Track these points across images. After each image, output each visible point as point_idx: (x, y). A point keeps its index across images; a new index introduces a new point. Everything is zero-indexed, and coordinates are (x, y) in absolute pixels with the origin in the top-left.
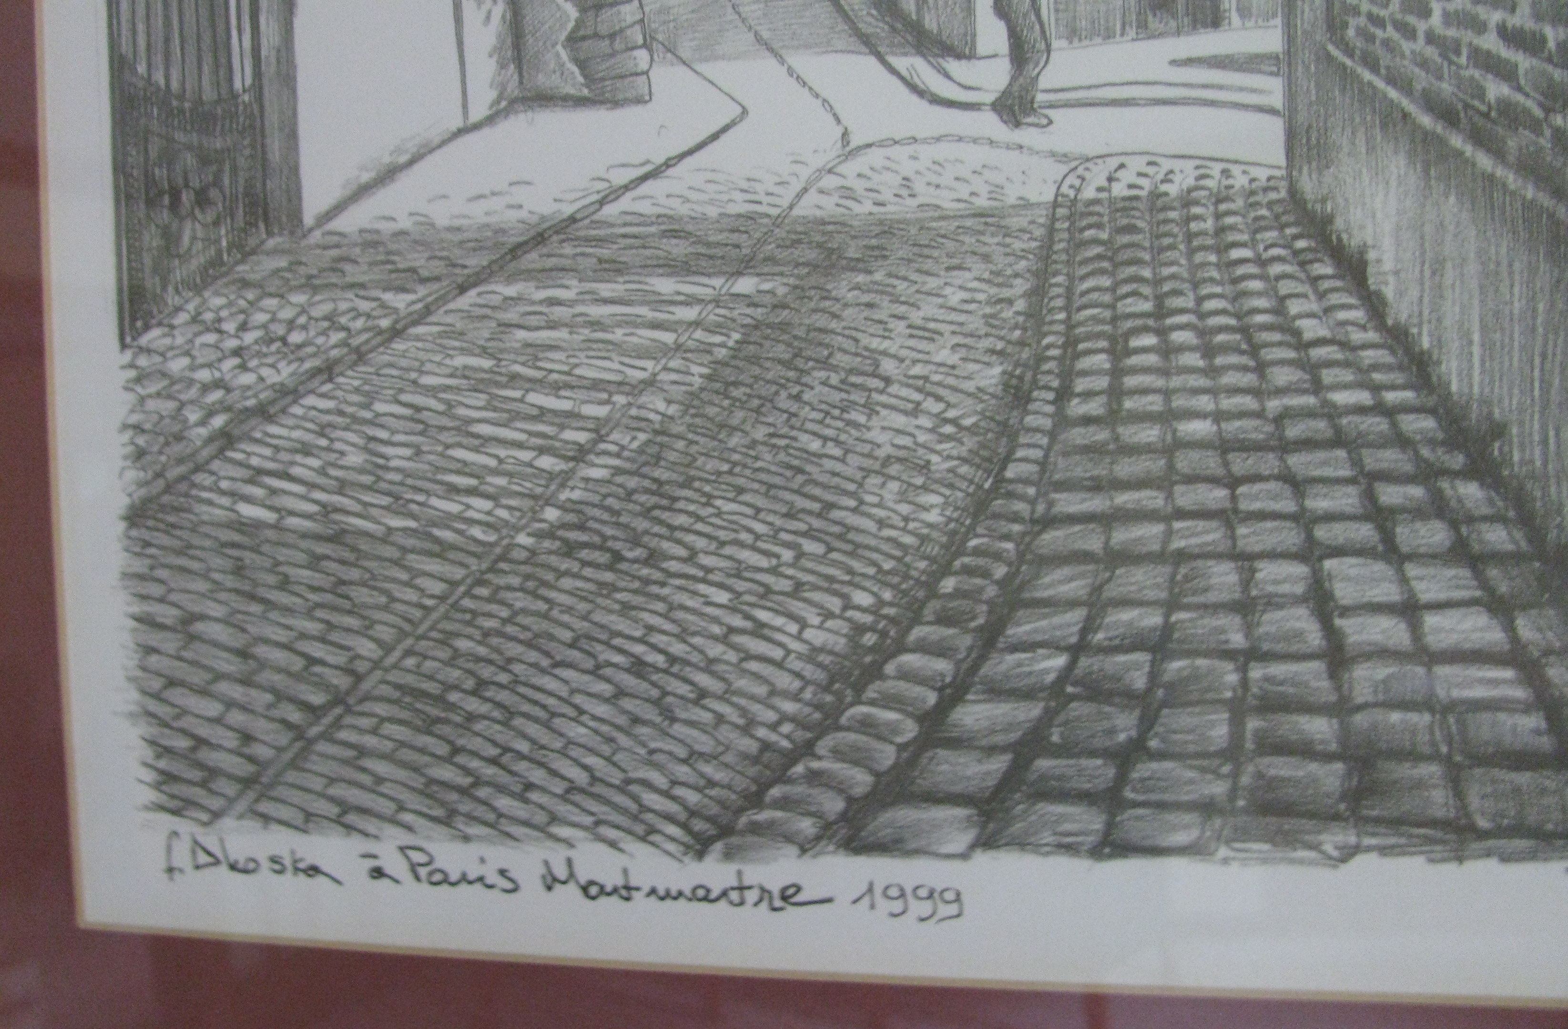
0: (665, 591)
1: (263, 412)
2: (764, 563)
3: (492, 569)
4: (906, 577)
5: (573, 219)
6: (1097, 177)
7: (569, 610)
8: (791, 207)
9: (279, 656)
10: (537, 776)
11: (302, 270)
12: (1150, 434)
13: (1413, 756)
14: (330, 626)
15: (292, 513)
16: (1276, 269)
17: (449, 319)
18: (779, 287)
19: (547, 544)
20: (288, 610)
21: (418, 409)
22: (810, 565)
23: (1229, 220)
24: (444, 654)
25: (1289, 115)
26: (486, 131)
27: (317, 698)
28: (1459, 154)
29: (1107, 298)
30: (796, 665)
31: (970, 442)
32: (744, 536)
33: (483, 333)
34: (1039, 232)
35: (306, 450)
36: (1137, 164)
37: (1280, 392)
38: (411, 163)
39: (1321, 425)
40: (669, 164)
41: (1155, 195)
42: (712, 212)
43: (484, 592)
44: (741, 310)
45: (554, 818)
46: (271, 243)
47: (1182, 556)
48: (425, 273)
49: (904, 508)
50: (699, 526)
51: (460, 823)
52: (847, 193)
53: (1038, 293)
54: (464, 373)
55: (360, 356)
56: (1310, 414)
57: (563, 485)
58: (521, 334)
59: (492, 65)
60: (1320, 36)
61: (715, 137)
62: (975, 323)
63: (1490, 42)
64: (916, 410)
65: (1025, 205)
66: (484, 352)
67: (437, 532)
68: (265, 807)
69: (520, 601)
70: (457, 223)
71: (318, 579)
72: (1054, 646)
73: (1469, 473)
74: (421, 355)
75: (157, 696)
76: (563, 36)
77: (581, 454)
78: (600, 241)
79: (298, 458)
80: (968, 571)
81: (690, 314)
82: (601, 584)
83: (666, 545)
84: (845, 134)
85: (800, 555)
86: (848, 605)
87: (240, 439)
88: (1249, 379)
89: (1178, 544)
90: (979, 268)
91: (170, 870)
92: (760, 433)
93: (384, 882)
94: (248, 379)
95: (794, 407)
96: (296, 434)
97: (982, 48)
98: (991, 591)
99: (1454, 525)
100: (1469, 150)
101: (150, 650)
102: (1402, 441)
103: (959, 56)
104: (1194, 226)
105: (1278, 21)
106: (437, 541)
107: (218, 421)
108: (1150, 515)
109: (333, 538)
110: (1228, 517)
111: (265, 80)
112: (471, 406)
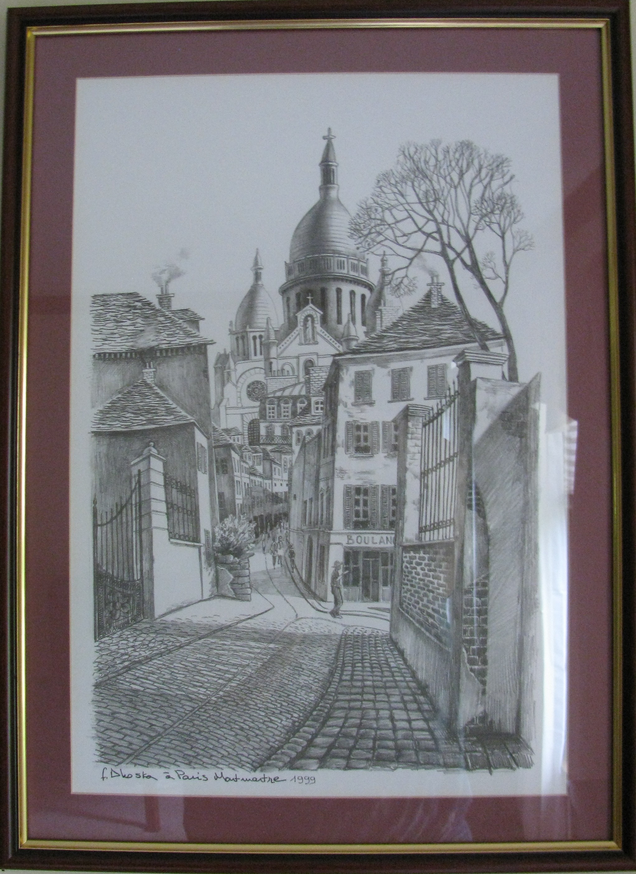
0: (249, 712)
1: (140, 662)
2: (273, 707)
3: (205, 705)
4: (306, 711)
5: (230, 626)
6: (351, 630)
7: (225, 715)
8: (284, 629)
9: (142, 723)
10: (214, 753)
11: (154, 628)
12: (359, 684)
13: (409, 749)
14: (158, 717)
15: (148, 688)
16: (386, 652)
17: (195, 645)
18: (280, 647)
19: (220, 700)
20: (147, 713)
21: (186, 666)
22: (284, 707)
23: (377, 642)
24: (191, 724)
25: (391, 621)
26: (208, 602)
27: (153, 734)
28: (423, 632)
29: (352, 656)
30: (280, 729)
31: (321, 683)
32: (269, 701)
33: (205, 650)
34: (338, 640)
35: (153, 673)
36: (359, 628)
37: (385, 677)
38: (187, 606)
39: (394, 684)
40: (255, 616)
41: (363, 635)
42: (265, 628)
43: (203, 710)
44: (271, 652)
45: (218, 763)
46: (145, 620)
47: (364, 709)
48: (189, 633)
49: (306, 696)
50: (258, 698)
51: (193, 764)
52: (297, 628)
53: (337, 653)
54: (199, 659)
55: (170, 652)
56: (391, 681)
57: (225, 687)
58: (216, 651)
59: (210, 586)
60: (398, 606)
61: (266, 611)
62: (324, 659)
63: (430, 611)
64: (309, 676)
65: (335, 635)
66: (205, 654)
67: (190, 695)
68: (135, 761)
69: (212, 713)
70: (199, 623)
71: (155, 705)
72: (337, 726)
73: (422, 694)
74: (188, 653)
75: (102, 732)
76: (229, 582)
77: (230, 680)
78: (237, 632)
79: (151, 675)
80: (320, 710)
81: (258, 651)
82: (233, 710)
83: (250, 702)
84: (297, 615)
85: (282, 705)
86: (292, 716)
87: (133, 669)
88: (379, 674)
89: (364, 706)
90: (324, 646)
91: (103, 778)
92: (274, 679)
93: (170, 780)
94: (137, 654)
95: (282, 673)
96: (150, 669)
97: (328, 600)
98: (324, 715)
99: (418, 704)
100: (425, 631)
101: (100, 721)
102: (409, 687)
103: (323, 601)
104: (370, 642)
105: (390, 602)
106: (190, 698)
107: (126, 664)
108: (358, 700)
109: (161, 695)
110: (374, 701)
111: (144, 578)
112: (201, 667)
